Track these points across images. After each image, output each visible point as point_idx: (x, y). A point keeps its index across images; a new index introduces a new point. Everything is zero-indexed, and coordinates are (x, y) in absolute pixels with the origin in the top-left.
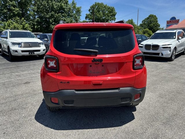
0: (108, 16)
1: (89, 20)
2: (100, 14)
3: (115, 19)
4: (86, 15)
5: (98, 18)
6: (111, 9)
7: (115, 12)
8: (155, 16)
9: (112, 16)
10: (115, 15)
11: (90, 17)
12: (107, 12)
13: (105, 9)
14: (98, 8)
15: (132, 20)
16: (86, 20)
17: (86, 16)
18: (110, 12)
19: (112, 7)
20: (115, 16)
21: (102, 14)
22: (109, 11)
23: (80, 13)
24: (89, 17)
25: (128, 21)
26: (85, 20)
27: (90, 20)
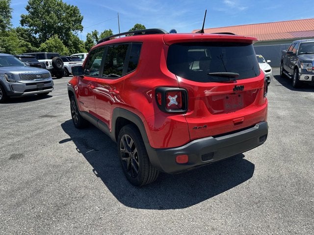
0: (68, 22)
1: (30, 26)
2: (51, 17)
3: (83, 27)
4: (22, 17)
5: (49, 25)
6: (71, 10)
7: (79, 16)
8: (144, 26)
9: (75, 21)
10: (81, 21)
11: (31, 20)
12: (64, 14)
13: (61, 8)
14: (45, 4)
15: (110, 31)
16: (23, 27)
17: (21, 19)
18: (71, 16)
19: (73, 6)
20: (80, 23)
21: (55, 17)
22: (68, 13)
23: (8, 11)
24: (29, 22)
25: (104, 32)
26: (21, 26)
27: (32, 27)
